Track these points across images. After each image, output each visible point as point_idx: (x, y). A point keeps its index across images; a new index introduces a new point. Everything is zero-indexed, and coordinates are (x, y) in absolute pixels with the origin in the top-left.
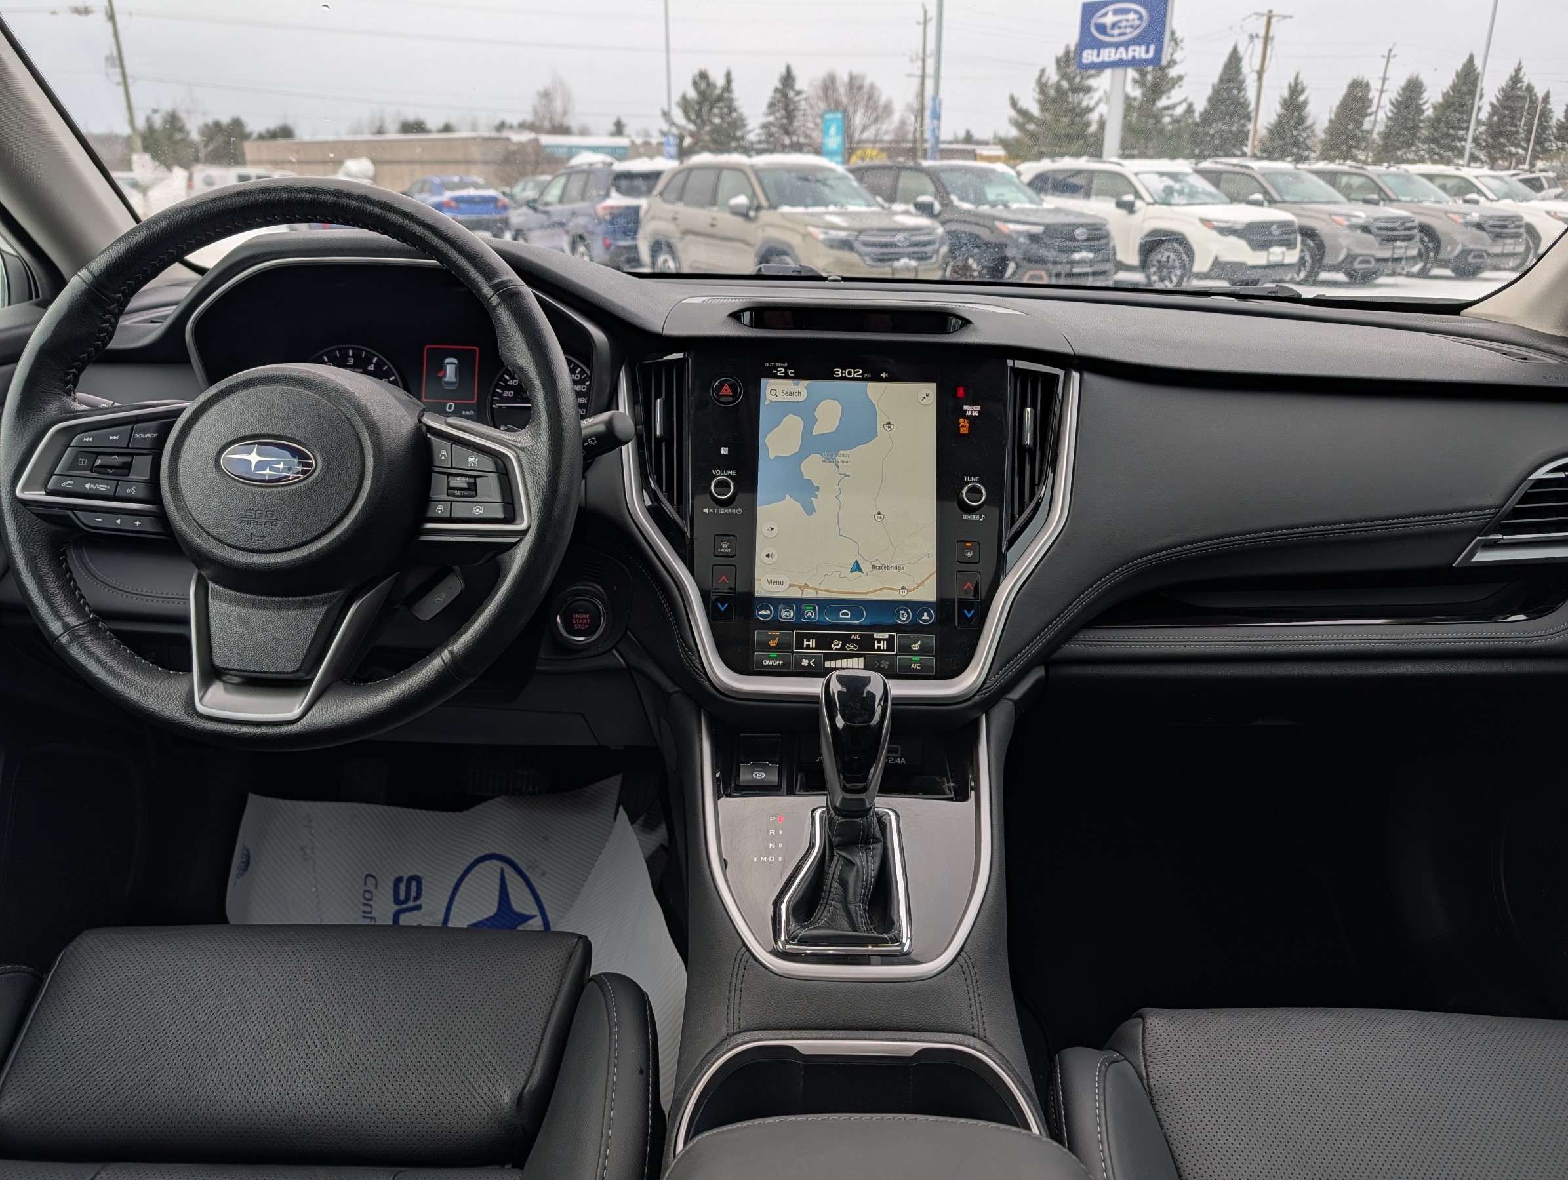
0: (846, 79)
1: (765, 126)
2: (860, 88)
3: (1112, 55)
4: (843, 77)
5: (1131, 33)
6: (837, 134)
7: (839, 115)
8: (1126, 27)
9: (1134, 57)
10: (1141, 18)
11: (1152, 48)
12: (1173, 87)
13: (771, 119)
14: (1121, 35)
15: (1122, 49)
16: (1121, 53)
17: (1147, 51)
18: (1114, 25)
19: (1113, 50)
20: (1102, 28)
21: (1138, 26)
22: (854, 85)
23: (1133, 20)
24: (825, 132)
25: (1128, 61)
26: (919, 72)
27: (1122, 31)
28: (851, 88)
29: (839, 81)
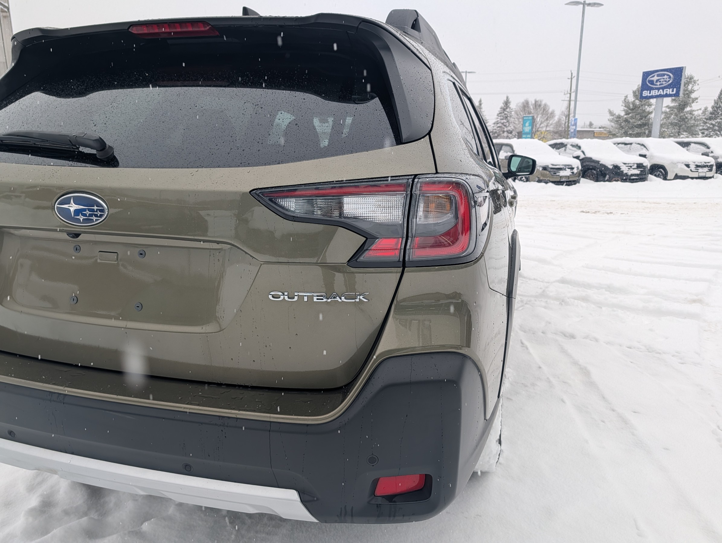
0: (533, 102)
1: (496, 123)
2: (540, 106)
3: (657, 92)
5: (665, 83)
6: (529, 126)
7: (530, 118)
8: (663, 81)
9: (666, 93)
10: (670, 77)
11: (675, 89)
13: (498, 120)
15: (661, 90)
17: (673, 91)
18: (657, 81)
20: (652, 82)
21: (669, 81)
22: (537, 105)
23: (666, 78)
24: (523, 125)
25: (664, 95)
26: (568, 99)
27: (661, 83)
28: (536, 106)
29: (530, 103)
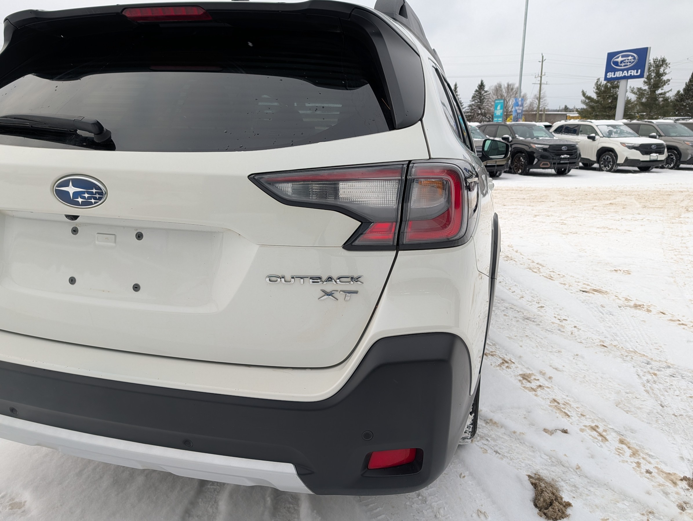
0: (506, 86)
1: (470, 106)
2: (512, 89)
3: (621, 74)
4: (504, 84)
5: (630, 65)
6: (501, 109)
7: (502, 101)
8: (627, 63)
9: (631, 75)
10: (634, 58)
11: (639, 71)
12: (665, 84)
13: (473, 103)
14: (624, 66)
15: (625, 72)
16: (625, 73)
17: (637, 72)
18: (621, 62)
19: (621, 72)
20: (616, 63)
21: (633, 62)
22: (510, 88)
23: (631, 59)
24: (496, 108)
25: (628, 76)
26: (539, 82)
27: (626, 64)
28: (508, 90)
29: (503, 87)
